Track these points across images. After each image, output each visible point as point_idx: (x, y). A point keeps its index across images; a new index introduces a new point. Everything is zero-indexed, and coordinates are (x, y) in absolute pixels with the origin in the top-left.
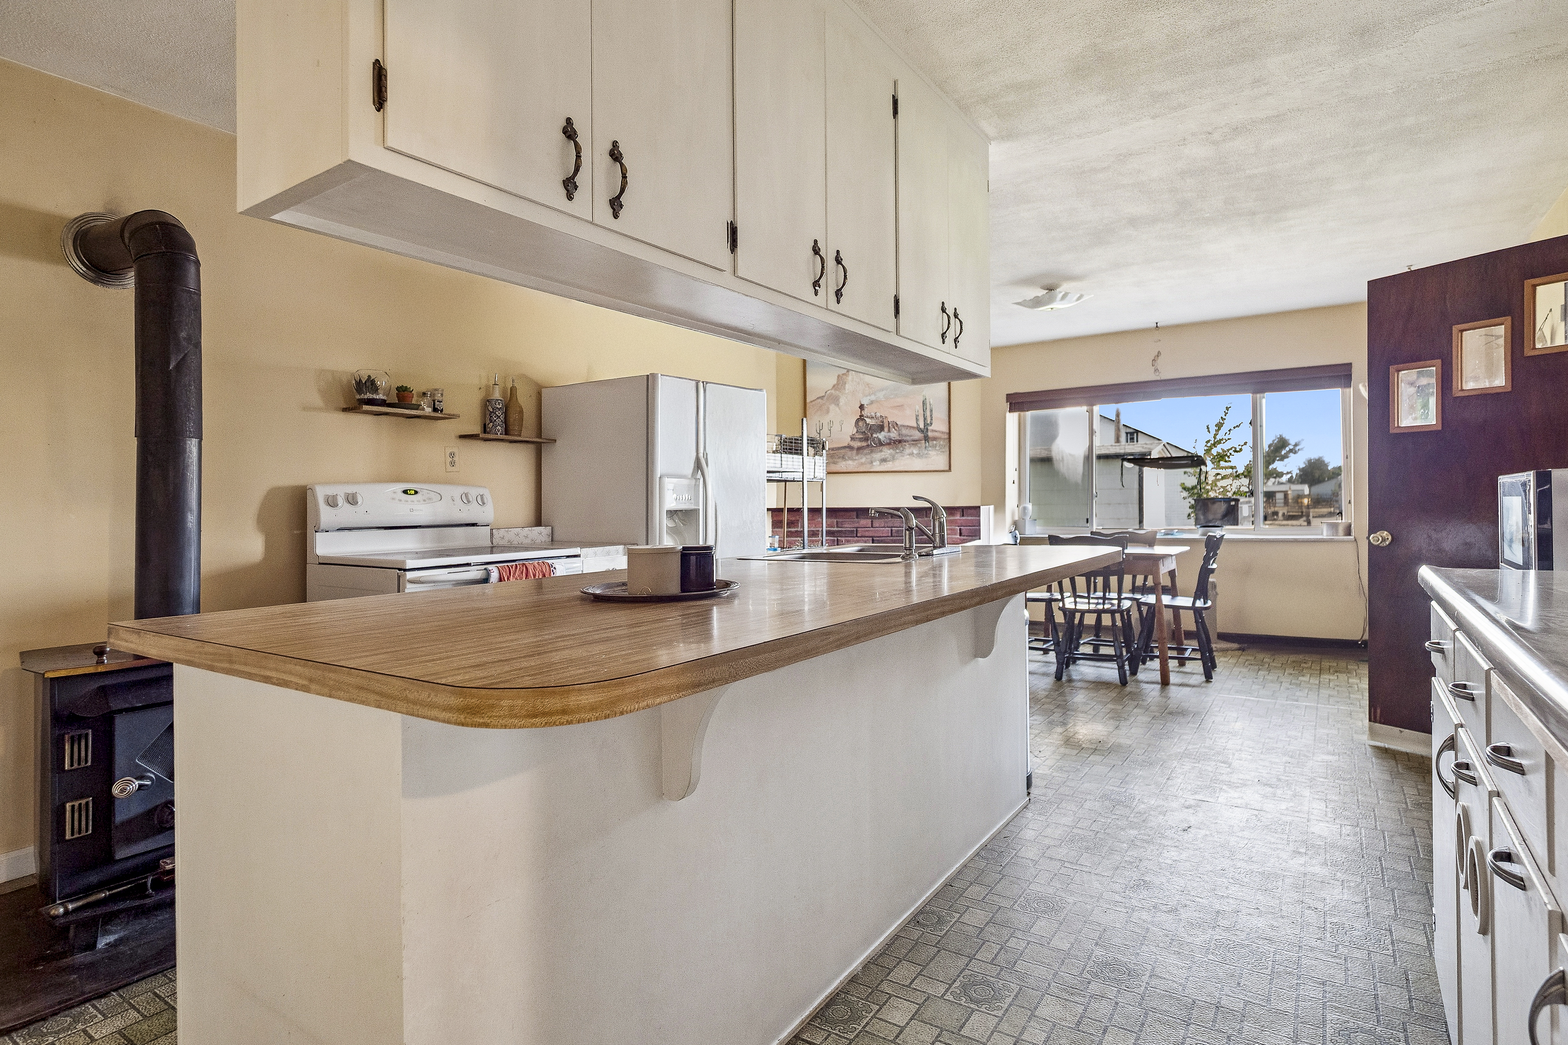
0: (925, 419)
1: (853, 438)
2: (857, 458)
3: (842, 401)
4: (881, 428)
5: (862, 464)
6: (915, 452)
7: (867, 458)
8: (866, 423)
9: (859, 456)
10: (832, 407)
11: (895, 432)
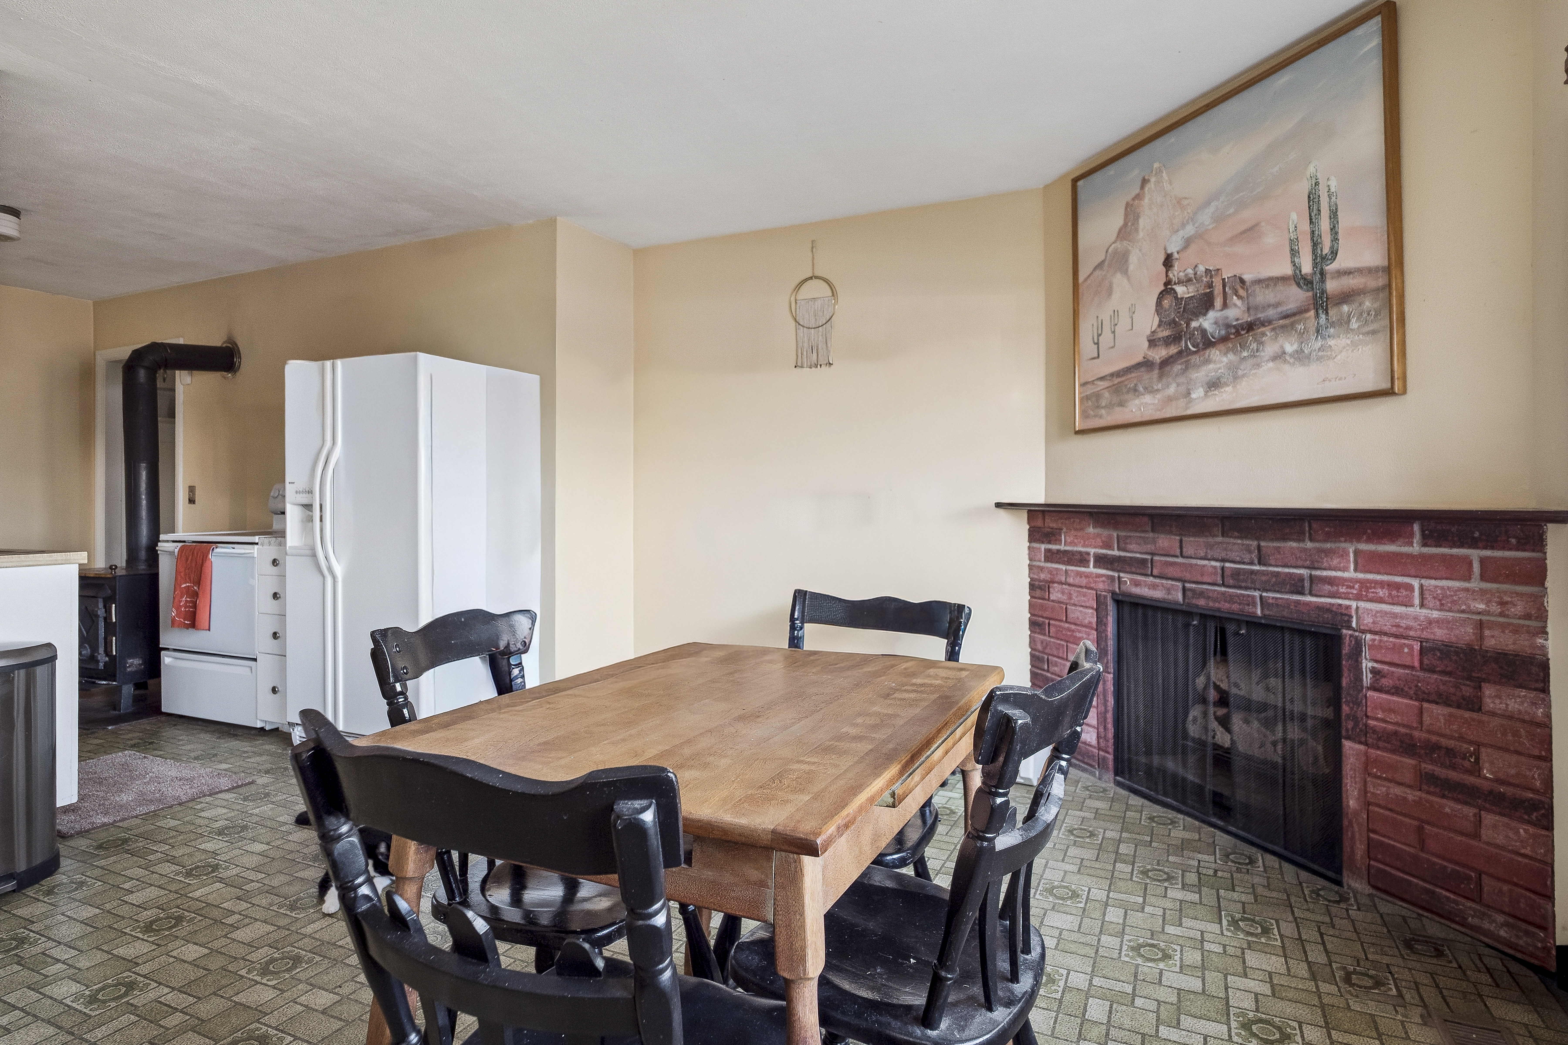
0: (1315, 244)
1: (1153, 342)
2: (1160, 386)
3: (1133, 260)
4: (1206, 303)
5: (1170, 399)
6: (1290, 347)
7: (1178, 385)
8: (1176, 298)
9: (1164, 380)
10: (1118, 279)
11: (1239, 303)
